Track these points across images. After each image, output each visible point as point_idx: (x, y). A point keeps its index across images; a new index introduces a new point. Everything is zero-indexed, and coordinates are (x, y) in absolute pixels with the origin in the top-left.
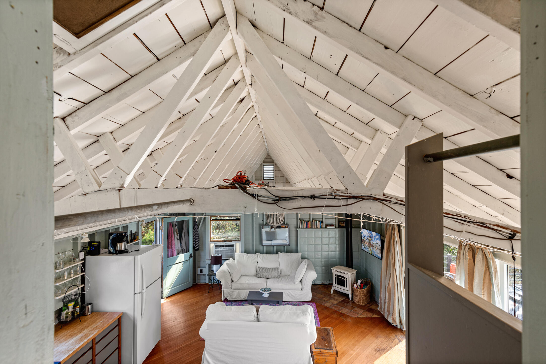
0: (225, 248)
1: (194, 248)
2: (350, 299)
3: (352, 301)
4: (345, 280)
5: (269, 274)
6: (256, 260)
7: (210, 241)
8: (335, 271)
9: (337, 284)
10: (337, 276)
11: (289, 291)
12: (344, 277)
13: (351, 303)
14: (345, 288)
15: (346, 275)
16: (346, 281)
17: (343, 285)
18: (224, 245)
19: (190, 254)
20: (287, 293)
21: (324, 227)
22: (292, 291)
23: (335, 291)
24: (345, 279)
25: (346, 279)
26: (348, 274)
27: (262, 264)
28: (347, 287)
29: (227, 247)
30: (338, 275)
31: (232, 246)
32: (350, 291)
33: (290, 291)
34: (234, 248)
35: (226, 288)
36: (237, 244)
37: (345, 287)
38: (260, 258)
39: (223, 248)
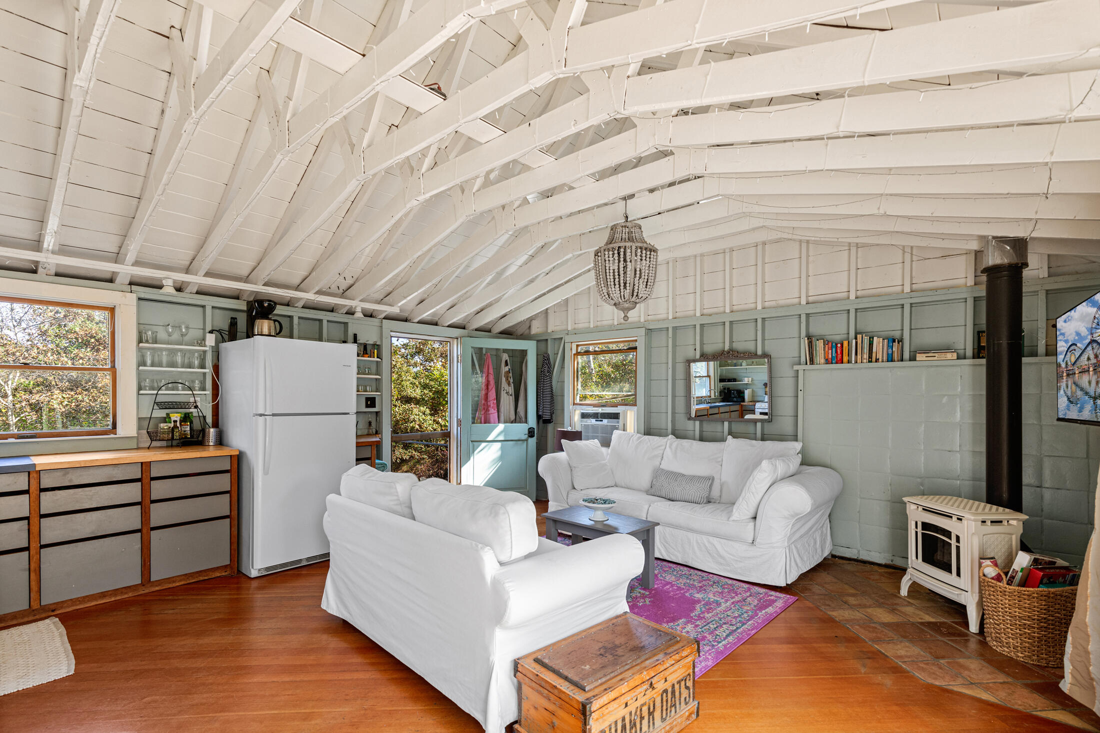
0: (601, 421)
1: (539, 417)
2: (974, 627)
3: (979, 638)
4: (953, 542)
5: (677, 490)
6: (662, 452)
7: (574, 404)
8: (915, 507)
9: (924, 560)
10: (923, 529)
11: (711, 539)
12: (948, 534)
13: (973, 645)
14: (952, 578)
15: (958, 523)
16: (958, 548)
17: (947, 568)
18: (597, 413)
19: (529, 429)
20: (705, 546)
21: (906, 355)
22: (721, 540)
23: (916, 589)
24: (950, 539)
25: (958, 539)
26: (965, 522)
27: (671, 464)
28: (958, 574)
29: (605, 418)
30: (926, 526)
31: (616, 416)
32: (972, 592)
33: (715, 541)
34: (618, 422)
35: (555, 500)
36: (628, 412)
37: (950, 571)
38: (670, 447)
39: (596, 421)
